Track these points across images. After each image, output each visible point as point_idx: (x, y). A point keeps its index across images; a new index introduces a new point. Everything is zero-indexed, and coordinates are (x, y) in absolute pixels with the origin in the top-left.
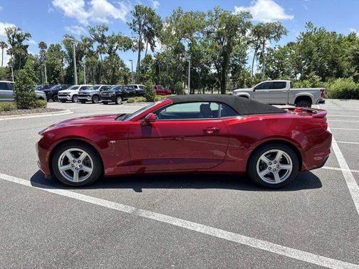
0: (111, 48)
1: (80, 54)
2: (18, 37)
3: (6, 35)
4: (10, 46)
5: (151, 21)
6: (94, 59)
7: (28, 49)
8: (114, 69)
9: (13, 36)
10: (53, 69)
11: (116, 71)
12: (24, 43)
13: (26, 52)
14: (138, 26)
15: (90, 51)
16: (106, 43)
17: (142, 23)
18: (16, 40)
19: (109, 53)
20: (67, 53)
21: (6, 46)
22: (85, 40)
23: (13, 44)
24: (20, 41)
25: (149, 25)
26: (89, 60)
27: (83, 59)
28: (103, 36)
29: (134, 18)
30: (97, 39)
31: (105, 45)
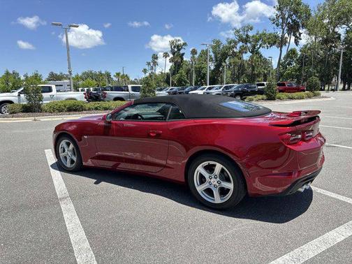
0: (254, 47)
1: (225, 56)
2: (178, 46)
3: (170, 46)
4: (171, 56)
5: (296, 12)
6: (236, 59)
7: (184, 57)
8: (253, 68)
9: (174, 47)
10: (200, 72)
11: (256, 69)
12: (182, 52)
13: (182, 59)
14: (281, 21)
15: (233, 52)
16: (250, 43)
17: (286, 16)
18: (176, 50)
19: (252, 52)
20: (213, 56)
21: (169, 56)
22: (230, 43)
23: (174, 54)
24: (179, 50)
25: (294, 17)
26: (232, 61)
27: (226, 61)
28: (247, 36)
29: (277, 12)
30: (241, 40)
31: (249, 45)
